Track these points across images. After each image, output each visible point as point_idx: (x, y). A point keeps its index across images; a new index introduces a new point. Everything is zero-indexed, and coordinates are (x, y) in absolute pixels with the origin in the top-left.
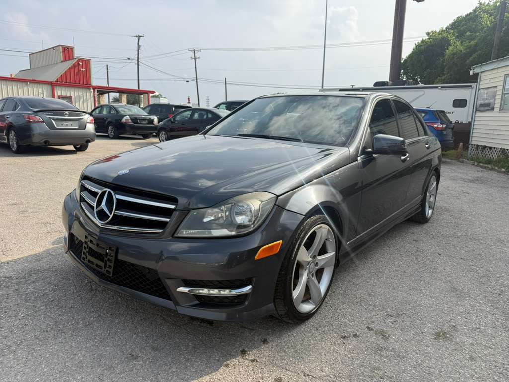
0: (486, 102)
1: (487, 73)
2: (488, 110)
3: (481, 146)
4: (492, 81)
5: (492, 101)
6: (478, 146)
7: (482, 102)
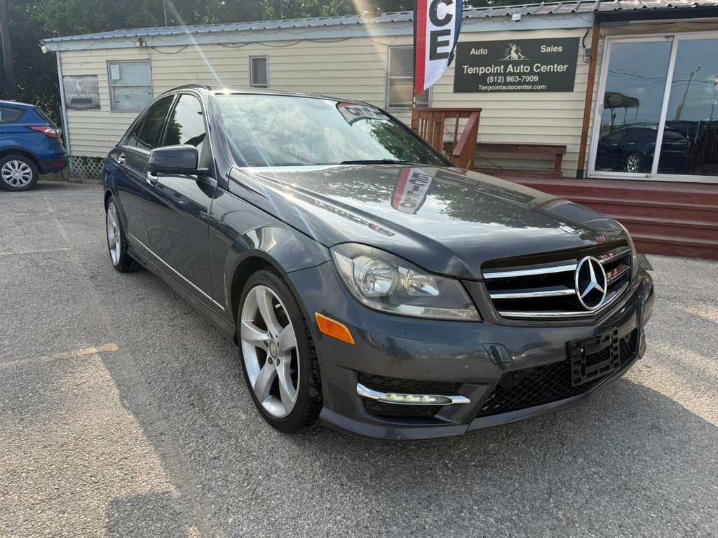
0: (83, 96)
1: (70, 54)
2: (91, 108)
3: (91, 158)
4: (84, 66)
5: (93, 96)
6: (85, 158)
7: (76, 96)
